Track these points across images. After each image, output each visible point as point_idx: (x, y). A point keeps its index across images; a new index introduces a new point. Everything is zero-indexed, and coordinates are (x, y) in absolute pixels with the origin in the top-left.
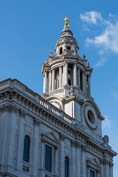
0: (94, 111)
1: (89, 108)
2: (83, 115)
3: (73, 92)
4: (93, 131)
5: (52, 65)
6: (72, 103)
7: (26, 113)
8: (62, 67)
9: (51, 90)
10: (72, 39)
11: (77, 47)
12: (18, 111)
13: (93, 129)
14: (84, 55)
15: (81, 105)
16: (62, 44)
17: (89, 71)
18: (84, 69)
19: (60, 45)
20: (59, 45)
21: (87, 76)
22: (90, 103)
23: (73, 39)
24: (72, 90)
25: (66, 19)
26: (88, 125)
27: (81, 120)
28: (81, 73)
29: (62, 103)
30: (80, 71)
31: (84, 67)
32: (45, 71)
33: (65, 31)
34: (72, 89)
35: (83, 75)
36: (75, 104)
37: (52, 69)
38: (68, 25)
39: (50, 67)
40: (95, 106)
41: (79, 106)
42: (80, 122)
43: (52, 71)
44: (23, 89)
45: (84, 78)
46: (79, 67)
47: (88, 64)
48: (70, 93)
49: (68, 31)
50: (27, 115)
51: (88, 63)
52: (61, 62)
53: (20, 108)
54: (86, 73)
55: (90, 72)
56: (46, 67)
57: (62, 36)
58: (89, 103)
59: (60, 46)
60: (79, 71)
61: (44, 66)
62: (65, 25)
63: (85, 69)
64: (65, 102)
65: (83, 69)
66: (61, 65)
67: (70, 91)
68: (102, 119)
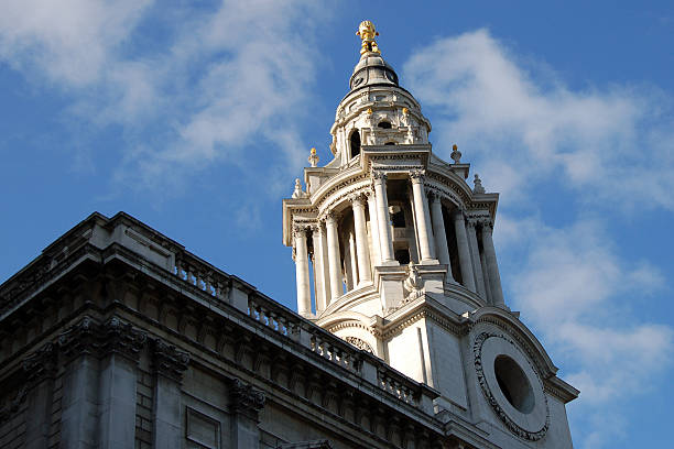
0: (522, 360)
1: (498, 346)
2: (474, 375)
3: (419, 286)
4: (531, 444)
5: (322, 200)
6: (419, 329)
7: (186, 359)
8: (364, 199)
9: (329, 298)
10: (397, 94)
11: (421, 123)
12: (141, 347)
13: (528, 438)
14: (455, 148)
15: (460, 337)
16: (357, 115)
17: (481, 205)
18: (459, 199)
19: (349, 120)
20: (344, 125)
21: (479, 228)
22: (500, 326)
23: (400, 91)
24: (412, 280)
25: (362, 28)
26: (504, 420)
27: (469, 399)
28: (450, 215)
29: (375, 339)
30: (443, 208)
31: (458, 189)
32: (298, 230)
33: (363, 70)
34: (412, 276)
35: (460, 224)
36: (430, 332)
37: (323, 217)
38: (375, 49)
39: (315, 210)
40: (526, 338)
41: (450, 340)
42: (466, 407)
43: (324, 225)
44: (167, 256)
45: (465, 235)
46: (435, 191)
47: (477, 181)
48: (406, 294)
49: (375, 67)
50: (190, 368)
51: (476, 176)
52: (355, 179)
53: (154, 338)
54: (471, 217)
55: (487, 213)
56: (300, 211)
57: (354, 89)
58: (494, 329)
59: (350, 127)
60: (440, 206)
61: (291, 211)
62: (363, 50)
63: (465, 198)
64: (386, 331)
65: (456, 199)
66: (358, 193)
67: (407, 288)
68: (568, 395)
